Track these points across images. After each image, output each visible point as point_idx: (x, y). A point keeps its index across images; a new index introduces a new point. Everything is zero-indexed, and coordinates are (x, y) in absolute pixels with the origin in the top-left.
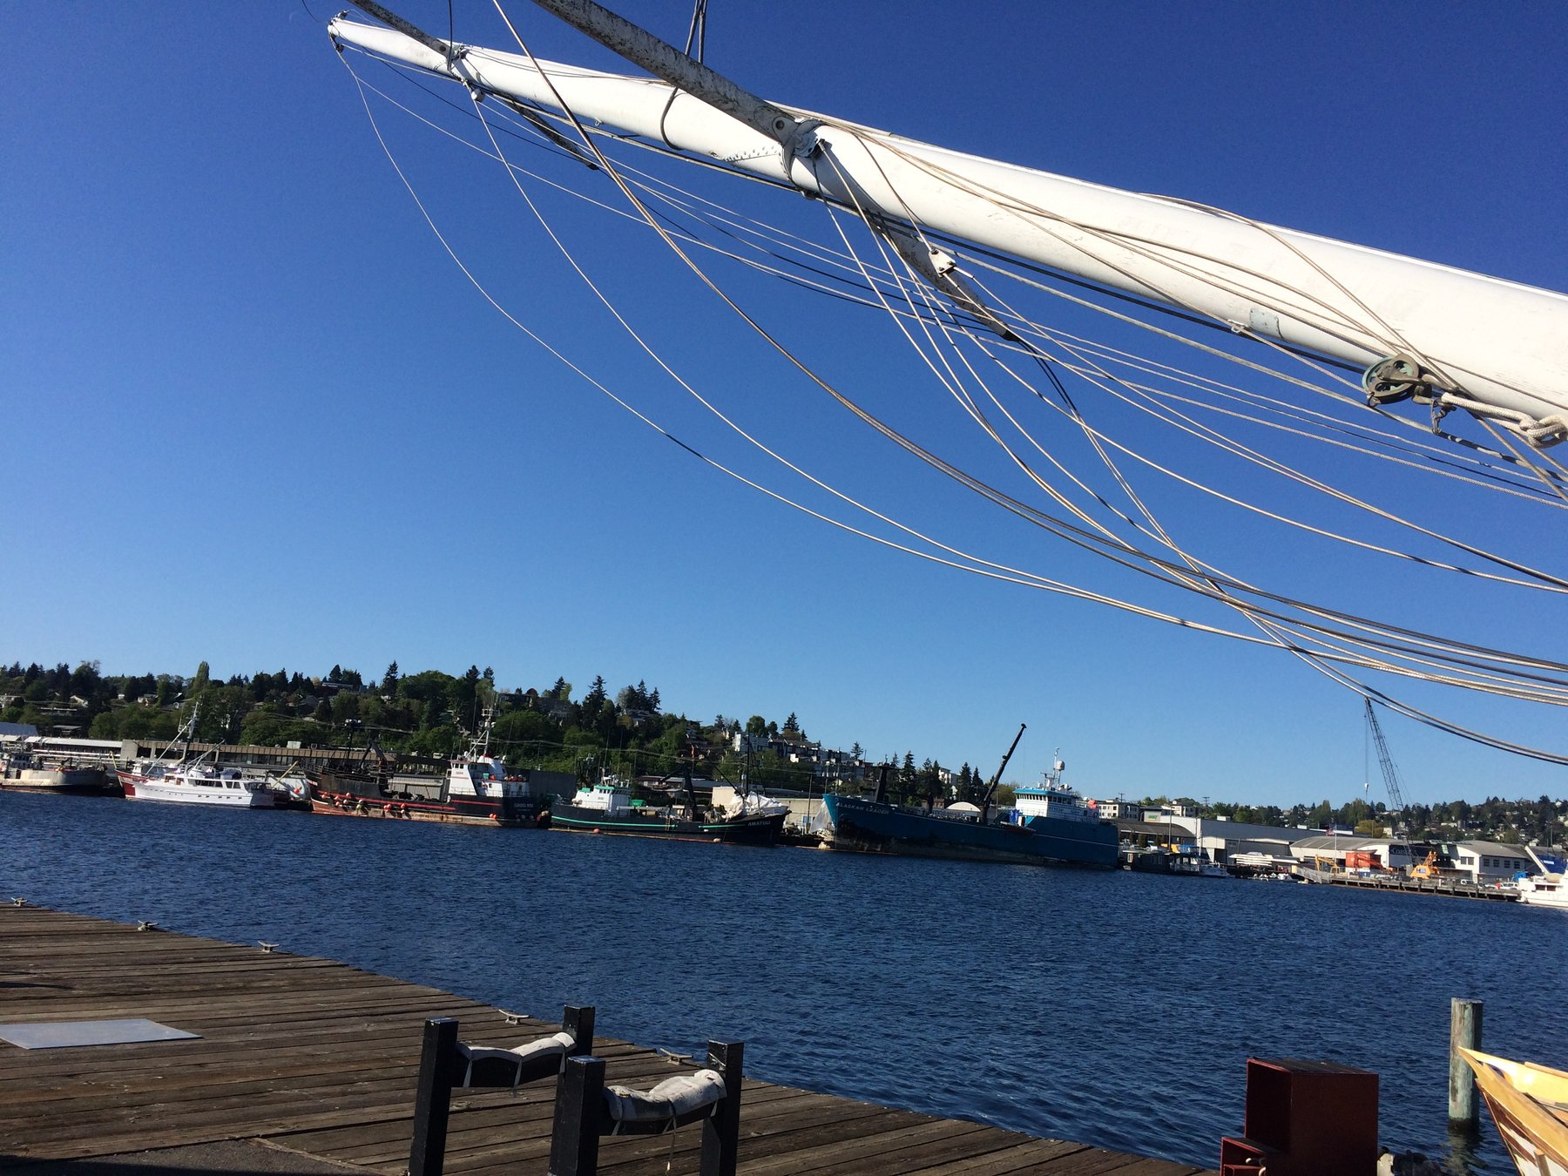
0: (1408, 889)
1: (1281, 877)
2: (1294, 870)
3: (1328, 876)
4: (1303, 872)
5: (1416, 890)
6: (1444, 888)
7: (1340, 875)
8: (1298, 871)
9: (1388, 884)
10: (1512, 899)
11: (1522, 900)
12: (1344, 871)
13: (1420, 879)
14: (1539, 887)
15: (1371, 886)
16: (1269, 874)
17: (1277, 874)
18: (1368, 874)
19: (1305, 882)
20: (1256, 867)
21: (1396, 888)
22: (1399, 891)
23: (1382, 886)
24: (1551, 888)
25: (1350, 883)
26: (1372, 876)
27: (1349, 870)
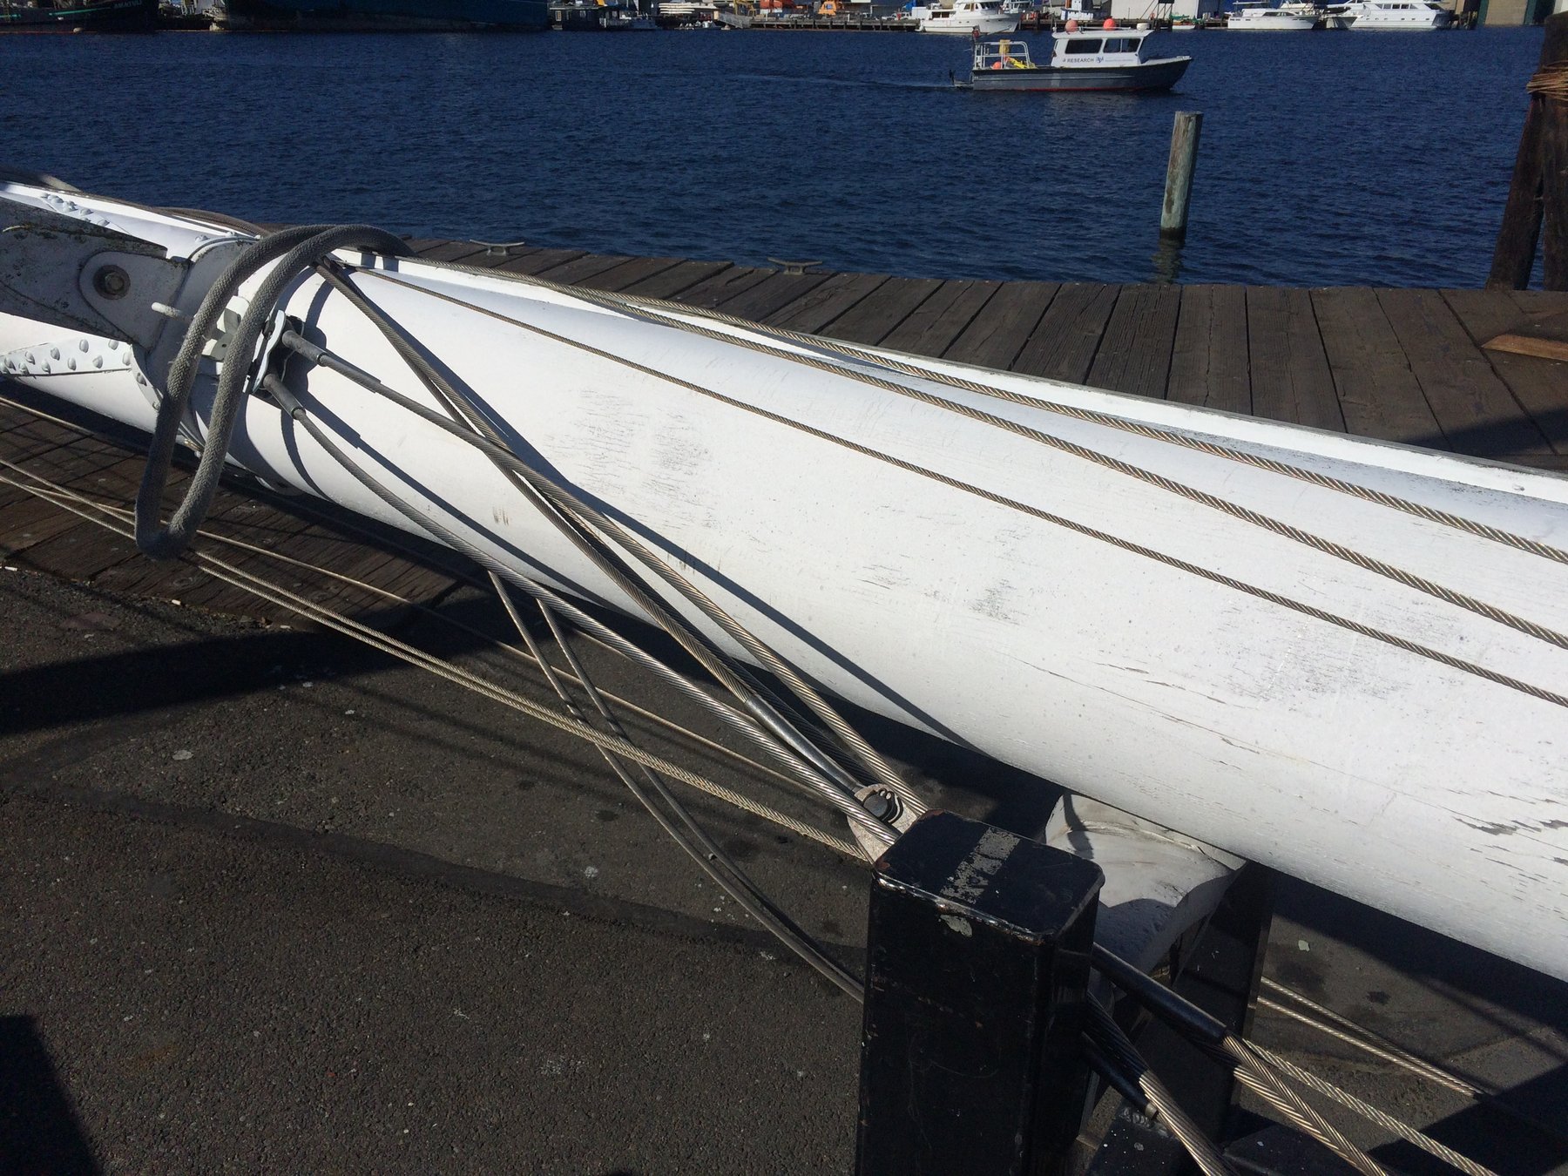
0: (820, 27)
1: (706, 25)
2: (716, 16)
3: (747, 20)
4: (726, 17)
5: (827, 27)
6: (852, 23)
7: (758, 18)
8: (722, 17)
9: (802, 24)
10: (912, 29)
11: (921, 28)
12: (759, 14)
13: (828, 16)
14: (936, 15)
15: (787, 26)
16: (694, 22)
17: (701, 22)
18: (782, 15)
19: (726, 28)
20: (681, 15)
21: (810, 26)
22: (813, 30)
23: (798, 26)
24: (946, 15)
25: (768, 26)
26: (786, 16)
27: (765, 12)
